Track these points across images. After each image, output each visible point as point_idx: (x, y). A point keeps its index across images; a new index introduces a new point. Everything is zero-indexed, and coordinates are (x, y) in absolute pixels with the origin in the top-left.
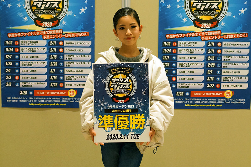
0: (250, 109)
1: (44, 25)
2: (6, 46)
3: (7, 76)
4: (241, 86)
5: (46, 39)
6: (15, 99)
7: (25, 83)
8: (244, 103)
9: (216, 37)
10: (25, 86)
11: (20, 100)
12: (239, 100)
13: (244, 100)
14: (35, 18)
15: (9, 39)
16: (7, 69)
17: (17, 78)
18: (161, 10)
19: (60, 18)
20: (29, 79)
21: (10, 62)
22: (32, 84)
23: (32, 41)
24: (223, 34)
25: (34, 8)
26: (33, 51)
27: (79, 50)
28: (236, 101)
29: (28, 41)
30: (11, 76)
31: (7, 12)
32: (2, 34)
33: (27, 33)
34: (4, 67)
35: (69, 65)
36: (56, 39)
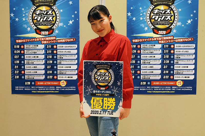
0: (196, 94)
1: (42, 34)
2: (15, 49)
3: (16, 71)
4: (189, 77)
5: (44, 44)
6: (21, 88)
7: (29, 76)
8: (191, 90)
9: (169, 41)
10: (29, 78)
11: (25, 88)
12: (188, 87)
13: (191, 87)
14: (36, 28)
15: (17, 44)
16: (16, 66)
17: (23, 72)
18: (128, 22)
19: (54, 28)
20: (31, 73)
21: (18, 60)
22: (34, 77)
23: (33, 45)
24: (175, 38)
25: (35, 21)
26: (34, 53)
27: (68, 52)
28: (185, 88)
29: (31, 45)
30: (18, 71)
31: (15, 24)
32: (11, 41)
33: (30, 39)
34: (13, 65)
35: (61, 63)
36: (51, 44)
